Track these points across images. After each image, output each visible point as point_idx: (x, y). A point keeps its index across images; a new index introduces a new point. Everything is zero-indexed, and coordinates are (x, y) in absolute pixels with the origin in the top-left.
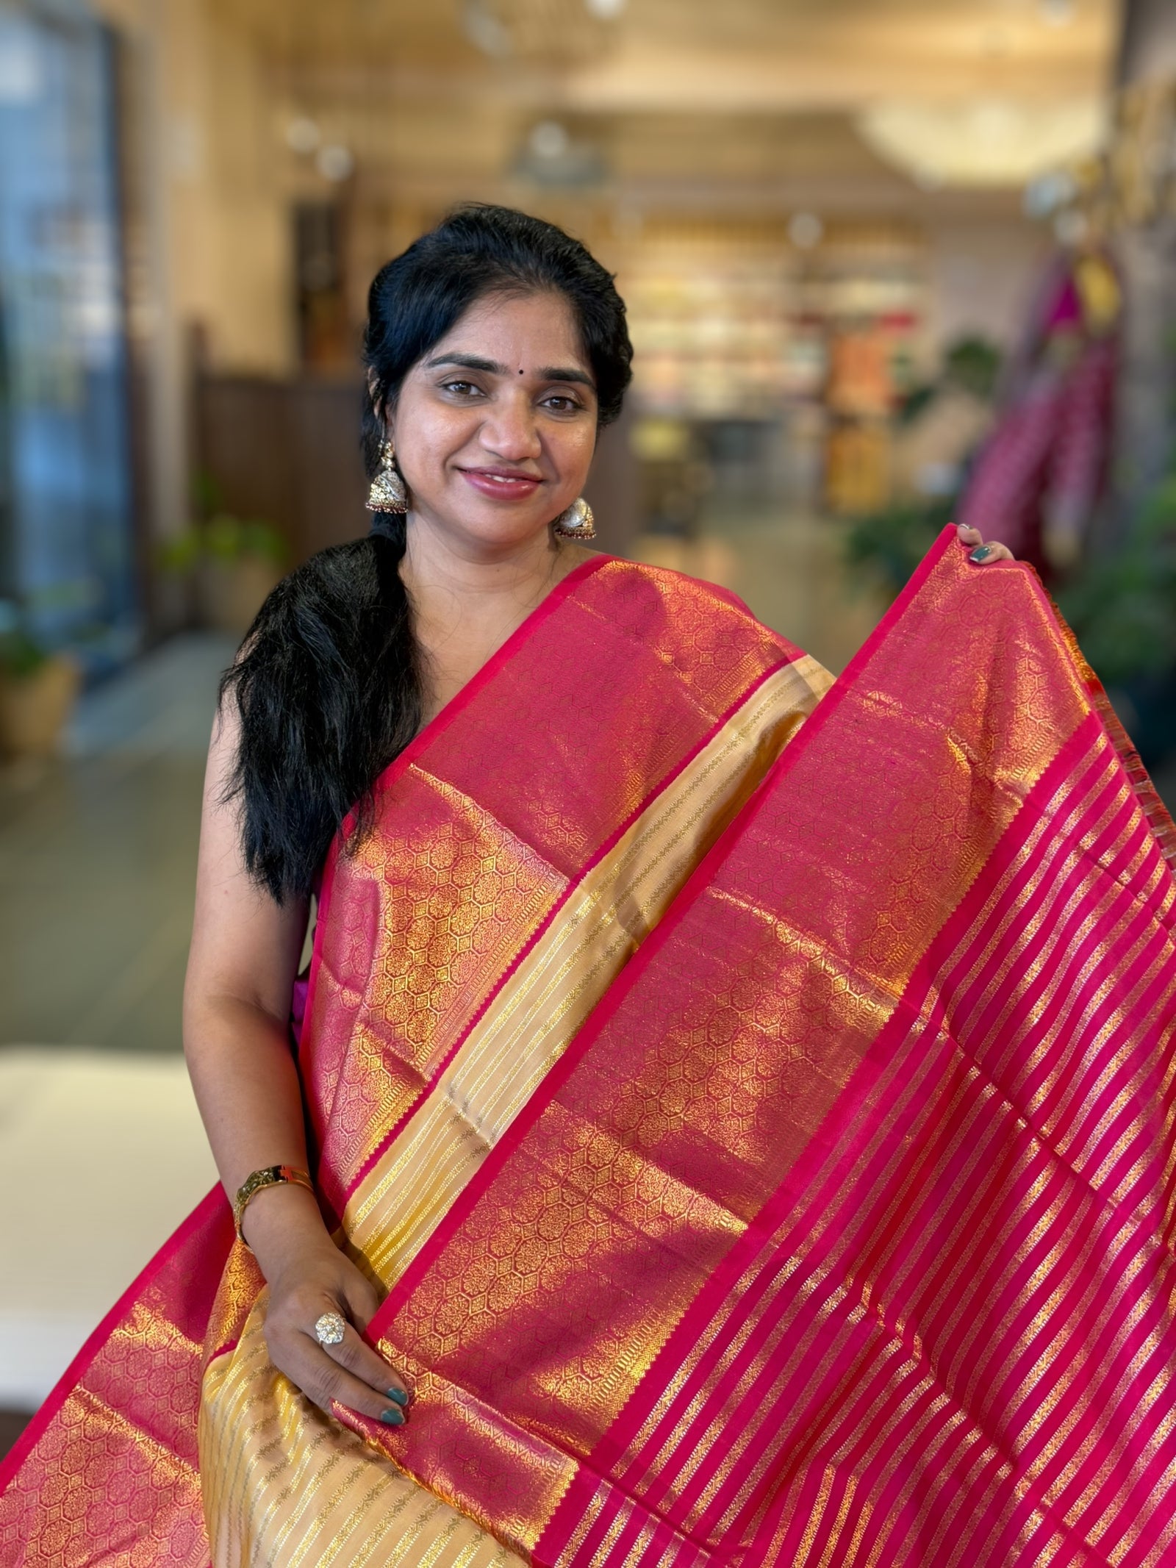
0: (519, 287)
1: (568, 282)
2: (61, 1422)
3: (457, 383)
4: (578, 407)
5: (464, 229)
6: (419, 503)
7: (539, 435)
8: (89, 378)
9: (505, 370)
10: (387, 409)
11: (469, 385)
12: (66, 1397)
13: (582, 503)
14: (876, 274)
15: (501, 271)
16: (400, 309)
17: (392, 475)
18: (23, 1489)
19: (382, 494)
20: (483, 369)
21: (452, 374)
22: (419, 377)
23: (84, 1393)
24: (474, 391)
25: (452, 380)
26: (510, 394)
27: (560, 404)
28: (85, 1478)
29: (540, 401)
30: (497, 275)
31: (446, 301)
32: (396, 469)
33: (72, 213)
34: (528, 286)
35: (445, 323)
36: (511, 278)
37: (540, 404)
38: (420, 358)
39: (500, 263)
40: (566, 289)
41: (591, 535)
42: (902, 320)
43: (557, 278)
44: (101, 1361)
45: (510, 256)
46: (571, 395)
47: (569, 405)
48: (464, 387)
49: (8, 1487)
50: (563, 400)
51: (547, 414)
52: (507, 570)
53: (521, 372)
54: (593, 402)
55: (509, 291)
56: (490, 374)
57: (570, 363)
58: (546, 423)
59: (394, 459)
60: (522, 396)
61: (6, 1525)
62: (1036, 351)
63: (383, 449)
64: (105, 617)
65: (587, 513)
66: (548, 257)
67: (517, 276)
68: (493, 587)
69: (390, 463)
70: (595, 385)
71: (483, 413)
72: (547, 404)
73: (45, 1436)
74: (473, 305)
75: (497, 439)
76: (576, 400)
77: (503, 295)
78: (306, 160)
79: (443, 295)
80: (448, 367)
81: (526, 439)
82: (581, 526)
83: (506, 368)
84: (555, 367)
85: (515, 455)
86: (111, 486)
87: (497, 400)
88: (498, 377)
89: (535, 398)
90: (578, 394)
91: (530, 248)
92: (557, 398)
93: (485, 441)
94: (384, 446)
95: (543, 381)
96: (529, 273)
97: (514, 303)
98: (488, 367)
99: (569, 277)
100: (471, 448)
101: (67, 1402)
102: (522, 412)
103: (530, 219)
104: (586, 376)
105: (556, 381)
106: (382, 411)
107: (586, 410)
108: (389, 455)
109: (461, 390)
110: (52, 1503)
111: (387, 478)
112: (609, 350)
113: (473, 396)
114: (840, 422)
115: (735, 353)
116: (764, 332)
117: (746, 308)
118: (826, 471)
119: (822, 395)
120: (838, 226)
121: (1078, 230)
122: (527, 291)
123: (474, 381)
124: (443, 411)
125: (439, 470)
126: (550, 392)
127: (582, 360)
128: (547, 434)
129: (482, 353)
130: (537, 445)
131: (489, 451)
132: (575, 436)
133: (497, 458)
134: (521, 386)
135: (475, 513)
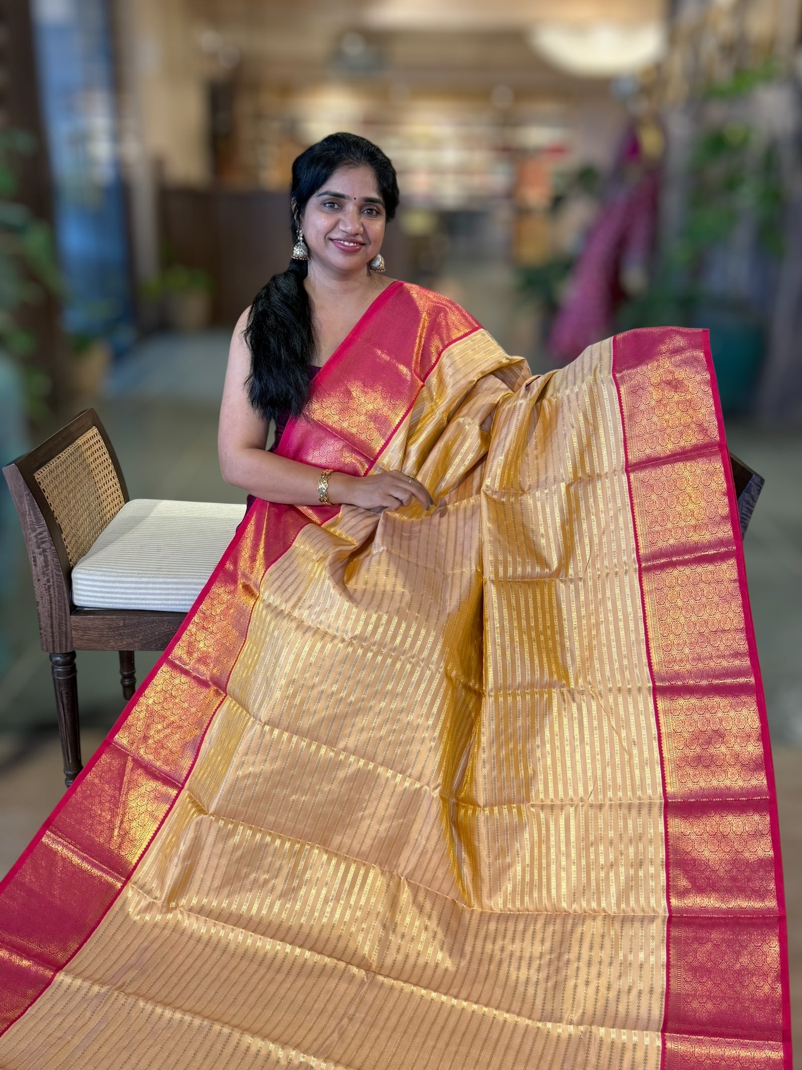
0: (353, 164)
3: (329, 203)
4: (378, 213)
7: (362, 225)
9: (349, 198)
10: (300, 216)
11: (334, 204)
13: (379, 256)
14: (543, 121)
15: (347, 157)
16: (306, 174)
17: (302, 244)
19: (298, 252)
21: (327, 199)
22: (314, 202)
24: (336, 206)
25: (327, 202)
26: (351, 208)
27: (370, 212)
29: (362, 211)
30: (345, 159)
31: (325, 170)
32: (304, 241)
34: (357, 163)
35: (325, 179)
36: (351, 160)
38: (314, 193)
39: (346, 155)
40: (372, 165)
41: (383, 270)
42: (557, 150)
43: (369, 161)
45: (350, 151)
46: (375, 208)
48: (332, 204)
50: (372, 210)
51: (365, 216)
53: (355, 199)
54: (384, 212)
55: (350, 165)
56: (343, 199)
57: (375, 195)
58: (364, 220)
59: (303, 237)
60: (356, 208)
63: (298, 233)
65: (382, 261)
67: (353, 159)
69: (301, 238)
70: (384, 205)
71: (340, 216)
72: (366, 212)
74: (335, 171)
75: (346, 226)
76: (377, 210)
77: (347, 167)
78: (213, 56)
80: (326, 197)
81: (357, 226)
82: (379, 266)
84: (368, 197)
85: (353, 232)
87: (345, 210)
88: (346, 201)
89: (360, 210)
90: (377, 208)
93: (341, 227)
94: (299, 231)
95: (364, 203)
97: (352, 170)
98: (341, 196)
100: (336, 230)
102: (356, 216)
104: (380, 201)
105: (368, 203)
106: (298, 217)
107: (381, 215)
108: (301, 235)
109: (331, 206)
111: (300, 245)
113: (335, 209)
114: (522, 212)
115: (462, 170)
116: (480, 158)
117: (469, 143)
118: (515, 240)
119: (511, 194)
120: (522, 93)
121: (642, 107)
122: (357, 166)
123: (336, 202)
124: (324, 215)
125: (322, 240)
126: (367, 207)
127: (378, 194)
128: (365, 225)
129: (339, 191)
130: (362, 229)
131: (343, 231)
132: (377, 226)
133: (346, 234)
134: (355, 204)
135: (337, 258)
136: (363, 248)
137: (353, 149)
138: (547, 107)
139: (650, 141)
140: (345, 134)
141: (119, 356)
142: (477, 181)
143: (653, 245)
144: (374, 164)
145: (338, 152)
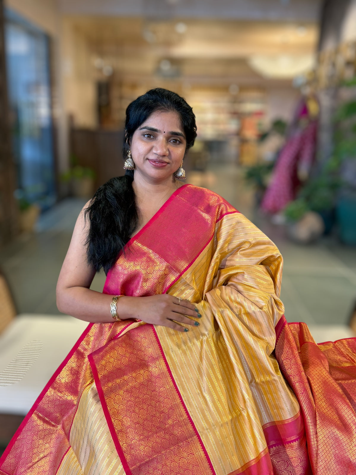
0: (165, 109)
1: (179, 109)
2: (31, 421)
3: (147, 135)
4: (180, 142)
5: (151, 93)
6: (137, 168)
7: (168, 150)
8: (42, 130)
10: (129, 141)
11: (151, 135)
12: (32, 414)
13: (182, 169)
14: (253, 101)
15: (161, 105)
16: (133, 115)
17: (130, 159)
18: (22, 439)
19: (128, 164)
20: (154, 131)
21: (146, 132)
22: (137, 133)
23: (37, 413)
24: (152, 137)
25: (146, 134)
26: (161, 138)
27: (175, 141)
28: (37, 437)
29: (169, 140)
30: (159, 106)
31: (145, 112)
32: (131, 158)
33: (37, 84)
34: (167, 109)
35: (145, 119)
36: (163, 107)
37: (170, 141)
38: (138, 127)
39: (160, 103)
40: (178, 110)
41: (184, 178)
42: (259, 114)
43: (175, 108)
44: (41, 404)
45: (163, 101)
46: (179, 139)
47: (178, 142)
48: (149, 136)
49: (18, 438)
50: (176, 140)
51: (171, 144)
52: (161, 186)
53: (164, 132)
54: (185, 142)
55: (162, 110)
56: (156, 132)
57: (179, 131)
59: (131, 155)
60: (165, 139)
61: (17, 449)
62: (296, 123)
63: (128, 152)
64: (46, 194)
65: (183, 172)
66: (173, 102)
67: (165, 106)
68: (157, 191)
69: (130, 156)
70: (185, 137)
71: (154, 143)
72: (172, 141)
73: (27, 424)
74: (152, 113)
75: (157, 150)
76: (179, 140)
77: (160, 111)
78: (100, 70)
79: (145, 110)
80: (145, 130)
81: (165, 150)
82: (182, 176)
83: (160, 131)
84: (174, 131)
85: (162, 154)
86: (47, 158)
87: (158, 140)
88: (158, 133)
89: (168, 139)
90: (180, 139)
91: (168, 99)
92: (174, 140)
93: (154, 151)
94: (128, 151)
95: (170, 135)
96: (168, 106)
97: (163, 113)
98: (155, 130)
99: (179, 107)
100: (151, 153)
101: (33, 415)
102: (164, 143)
103: (169, 91)
104: (182, 134)
105: (174, 135)
106: (128, 141)
107: (182, 144)
108: (130, 154)
109: (148, 137)
110: (29, 443)
111: (129, 160)
112: (189, 128)
113: (151, 138)
114: (243, 141)
115: (215, 122)
116: (223, 117)
117: (218, 110)
118: (240, 154)
119: (239, 133)
120: (243, 88)
121: (307, 91)
122: (167, 110)
123: (152, 134)
124: (143, 143)
125: (142, 159)
126: (173, 138)
127: (181, 130)
128: (170, 150)
129: (154, 127)
130: (168, 152)
131: (155, 154)
132: (179, 151)
133: (157, 156)
134: (164, 136)
135: (152, 171)
136: (168, 165)
137: (165, 100)
138: (254, 94)
139: (313, 107)
140: (161, 89)
141: (45, 211)
142: (222, 127)
143: (314, 158)
144: (179, 110)
145: (155, 101)
